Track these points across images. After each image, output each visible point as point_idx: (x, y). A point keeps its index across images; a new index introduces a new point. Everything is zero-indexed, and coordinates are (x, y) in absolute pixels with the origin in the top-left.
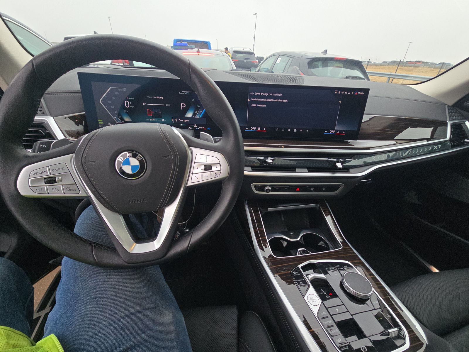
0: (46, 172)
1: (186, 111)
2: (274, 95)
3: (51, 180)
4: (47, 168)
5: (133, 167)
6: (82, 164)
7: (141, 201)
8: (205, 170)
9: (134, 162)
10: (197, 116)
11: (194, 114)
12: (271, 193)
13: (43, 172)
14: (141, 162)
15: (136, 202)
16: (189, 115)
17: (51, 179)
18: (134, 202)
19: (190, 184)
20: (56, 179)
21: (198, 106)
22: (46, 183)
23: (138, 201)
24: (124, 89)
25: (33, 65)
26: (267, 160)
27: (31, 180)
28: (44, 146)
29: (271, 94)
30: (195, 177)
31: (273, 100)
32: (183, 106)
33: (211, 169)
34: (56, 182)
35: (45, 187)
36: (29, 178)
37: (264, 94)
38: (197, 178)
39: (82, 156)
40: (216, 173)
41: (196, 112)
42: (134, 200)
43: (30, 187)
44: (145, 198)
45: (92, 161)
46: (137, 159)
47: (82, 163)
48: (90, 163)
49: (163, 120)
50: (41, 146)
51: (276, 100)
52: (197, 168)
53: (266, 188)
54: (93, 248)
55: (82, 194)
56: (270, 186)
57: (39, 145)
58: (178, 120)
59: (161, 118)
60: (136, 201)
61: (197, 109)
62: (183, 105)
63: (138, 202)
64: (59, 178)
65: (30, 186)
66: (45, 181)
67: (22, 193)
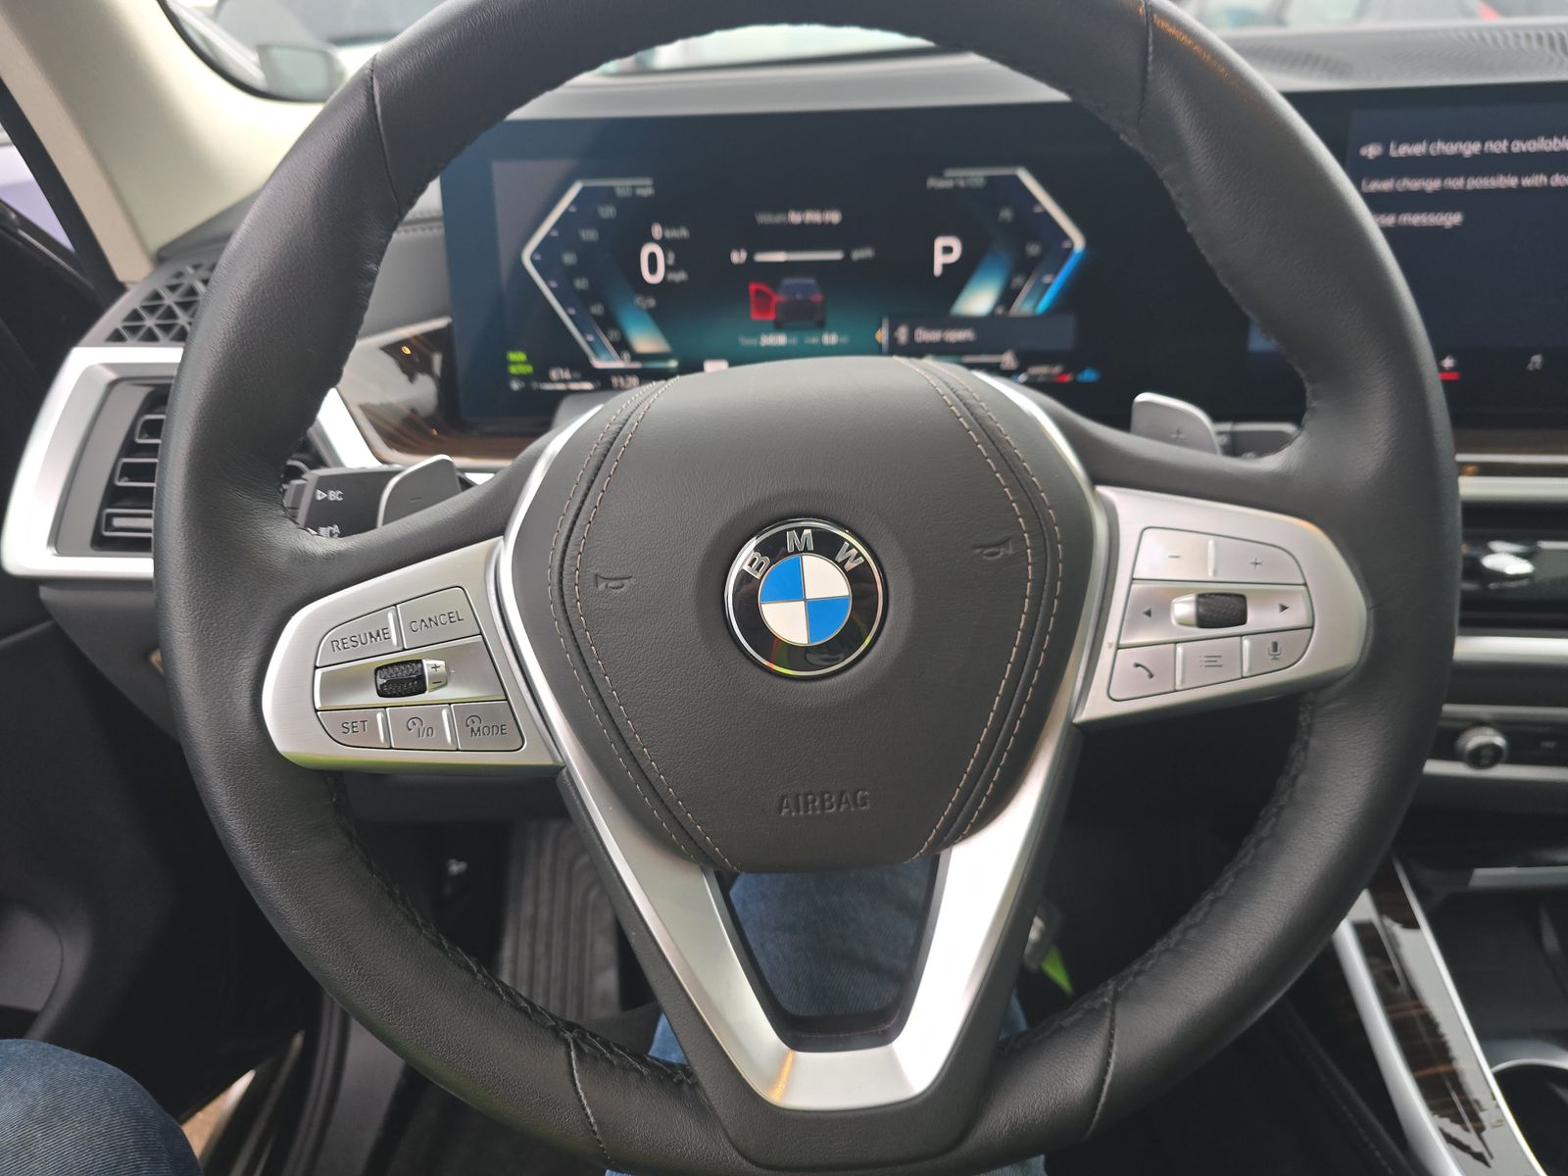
0: (382, 634)
1: (959, 277)
2: (1518, 146)
3: (402, 680)
4: (390, 616)
5: (817, 610)
6: (562, 596)
7: (839, 807)
8: (1203, 621)
9: (824, 579)
10: (1023, 307)
11: (1007, 297)
12: (1502, 772)
13: (372, 637)
14: (857, 578)
15: (814, 809)
16: (979, 301)
17: (403, 673)
18: (806, 810)
19: (1097, 706)
20: (422, 669)
21: (1034, 249)
22: (381, 694)
23: (827, 804)
24: (644, 187)
25: (371, 97)
26: (1489, 562)
27: (323, 674)
28: (334, 495)
29: (1498, 147)
30: (1137, 665)
31: (1512, 182)
32: (946, 251)
33: (1242, 620)
34: (423, 690)
35: (379, 716)
36: (316, 668)
37: (1450, 149)
38: (1151, 676)
39: (564, 552)
40: (1275, 645)
41: (1018, 280)
42: (806, 796)
43: (316, 711)
44: (864, 790)
45: (611, 579)
46: (841, 565)
47: (561, 589)
48: (602, 586)
49: (830, 339)
50: (320, 495)
51: (1537, 180)
52: (1149, 613)
53: (1475, 739)
54: (573, 1054)
55: (528, 756)
56: (1501, 725)
57: (314, 494)
58: (911, 335)
59: (821, 326)
60: (814, 801)
61: (1025, 267)
62: (948, 250)
63: (823, 807)
64: (436, 667)
65: (318, 705)
66: (381, 681)
67: (282, 745)
